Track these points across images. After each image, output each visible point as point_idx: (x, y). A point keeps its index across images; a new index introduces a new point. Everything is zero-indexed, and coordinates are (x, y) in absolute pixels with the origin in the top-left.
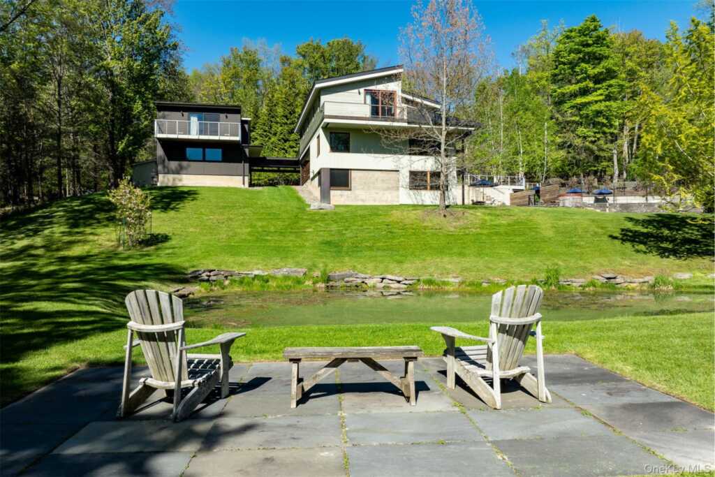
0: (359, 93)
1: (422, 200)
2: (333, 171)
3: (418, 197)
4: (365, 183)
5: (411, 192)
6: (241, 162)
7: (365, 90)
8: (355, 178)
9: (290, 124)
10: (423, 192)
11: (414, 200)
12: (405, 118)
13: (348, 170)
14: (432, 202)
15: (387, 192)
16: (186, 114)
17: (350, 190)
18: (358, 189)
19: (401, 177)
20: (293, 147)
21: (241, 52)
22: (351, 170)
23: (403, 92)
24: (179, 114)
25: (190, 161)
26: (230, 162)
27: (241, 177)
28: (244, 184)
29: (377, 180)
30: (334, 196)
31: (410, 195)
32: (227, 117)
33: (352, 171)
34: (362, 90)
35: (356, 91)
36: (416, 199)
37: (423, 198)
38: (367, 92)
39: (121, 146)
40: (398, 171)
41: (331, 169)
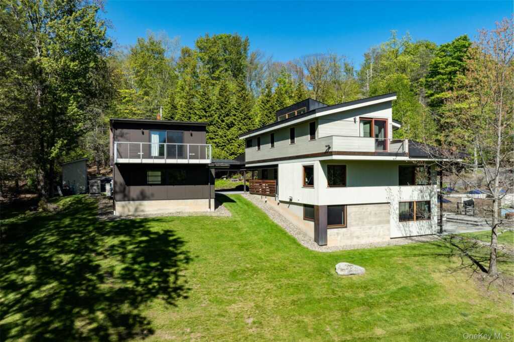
0: (355, 121)
1: (410, 231)
2: (329, 207)
3: (407, 229)
4: (360, 218)
5: (401, 224)
6: (208, 184)
7: (360, 118)
8: (350, 214)
9: (209, 116)
10: (411, 223)
11: (403, 232)
12: (407, 150)
13: (344, 205)
14: (418, 233)
15: (379, 227)
16: (146, 132)
17: (346, 227)
18: (353, 226)
19: (392, 210)
20: (213, 138)
21: (147, 43)
22: (346, 205)
23: (394, 120)
24: (139, 132)
25: (151, 185)
26: (195, 184)
27: (208, 200)
28: (210, 208)
29: (370, 214)
30: (330, 236)
31: (400, 228)
32: (191, 135)
33: (348, 207)
34: (358, 118)
35: (352, 119)
36: (405, 230)
37: (411, 229)
38: (362, 120)
39: (55, 151)
40: (389, 203)
41: (328, 206)
